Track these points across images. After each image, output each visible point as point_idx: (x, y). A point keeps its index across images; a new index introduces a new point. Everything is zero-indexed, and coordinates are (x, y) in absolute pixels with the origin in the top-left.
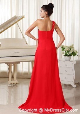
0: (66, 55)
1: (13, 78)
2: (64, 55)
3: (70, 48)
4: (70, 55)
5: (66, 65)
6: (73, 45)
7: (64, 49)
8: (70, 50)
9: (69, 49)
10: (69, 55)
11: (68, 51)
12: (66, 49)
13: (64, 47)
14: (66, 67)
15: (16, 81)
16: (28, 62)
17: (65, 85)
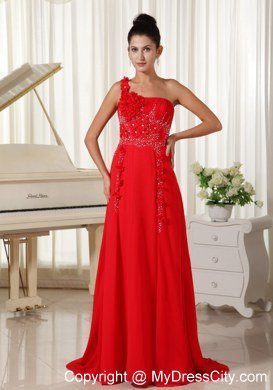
0: (214, 201)
1: (24, 288)
2: (209, 203)
3: (228, 176)
4: (230, 203)
5: (216, 239)
6: (237, 167)
7: (205, 179)
8: (229, 184)
9: (226, 180)
10: (224, 203)
11: (223, 189)
12: (216, 180)
13: (207, 174)
14: (216, 243)
15: (34, 299)
16: (74, 230)
17: (210, 309)
